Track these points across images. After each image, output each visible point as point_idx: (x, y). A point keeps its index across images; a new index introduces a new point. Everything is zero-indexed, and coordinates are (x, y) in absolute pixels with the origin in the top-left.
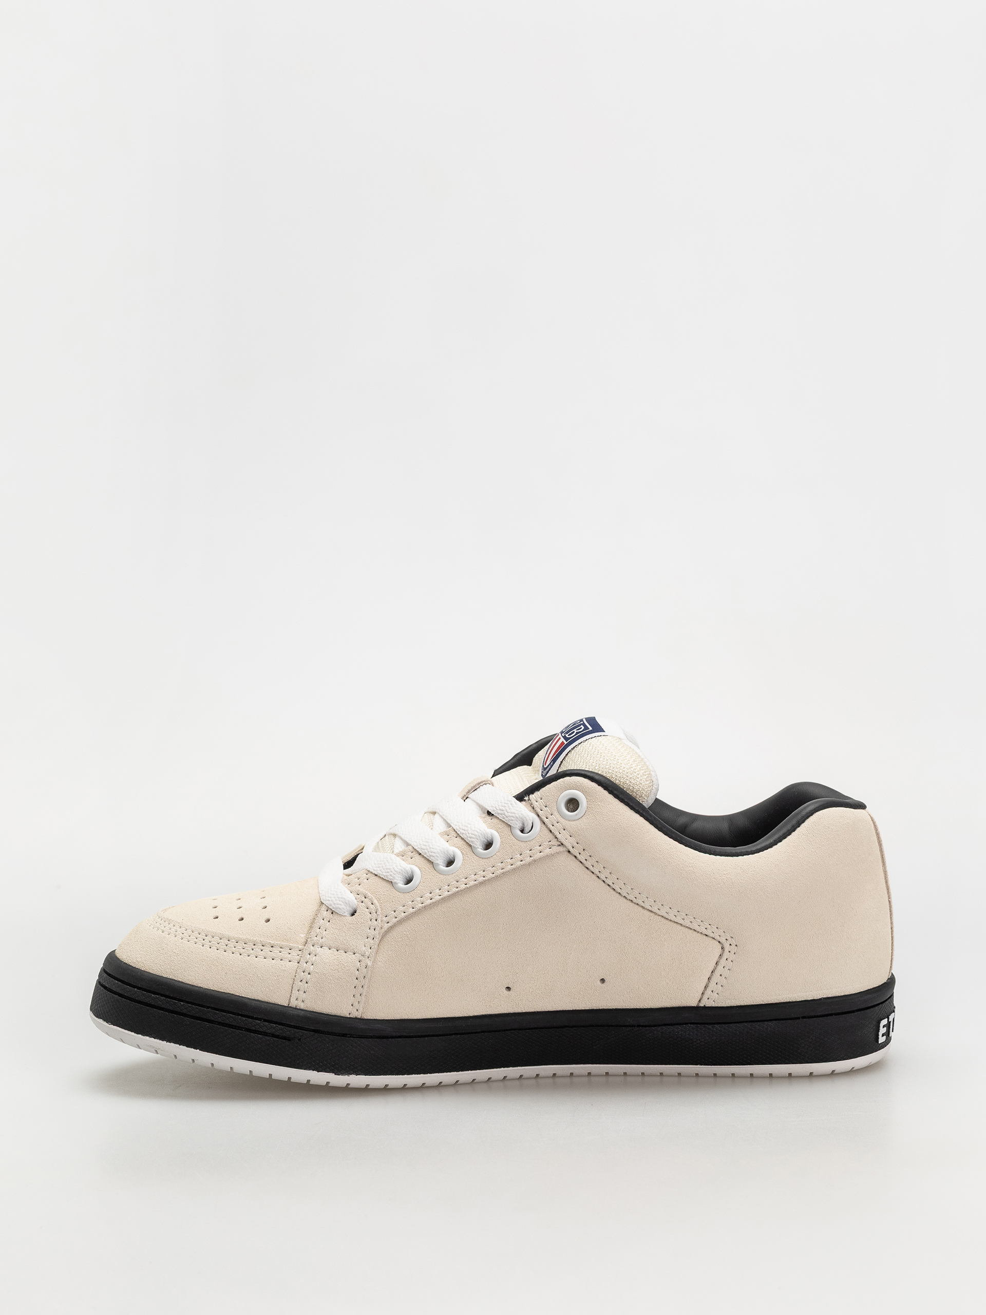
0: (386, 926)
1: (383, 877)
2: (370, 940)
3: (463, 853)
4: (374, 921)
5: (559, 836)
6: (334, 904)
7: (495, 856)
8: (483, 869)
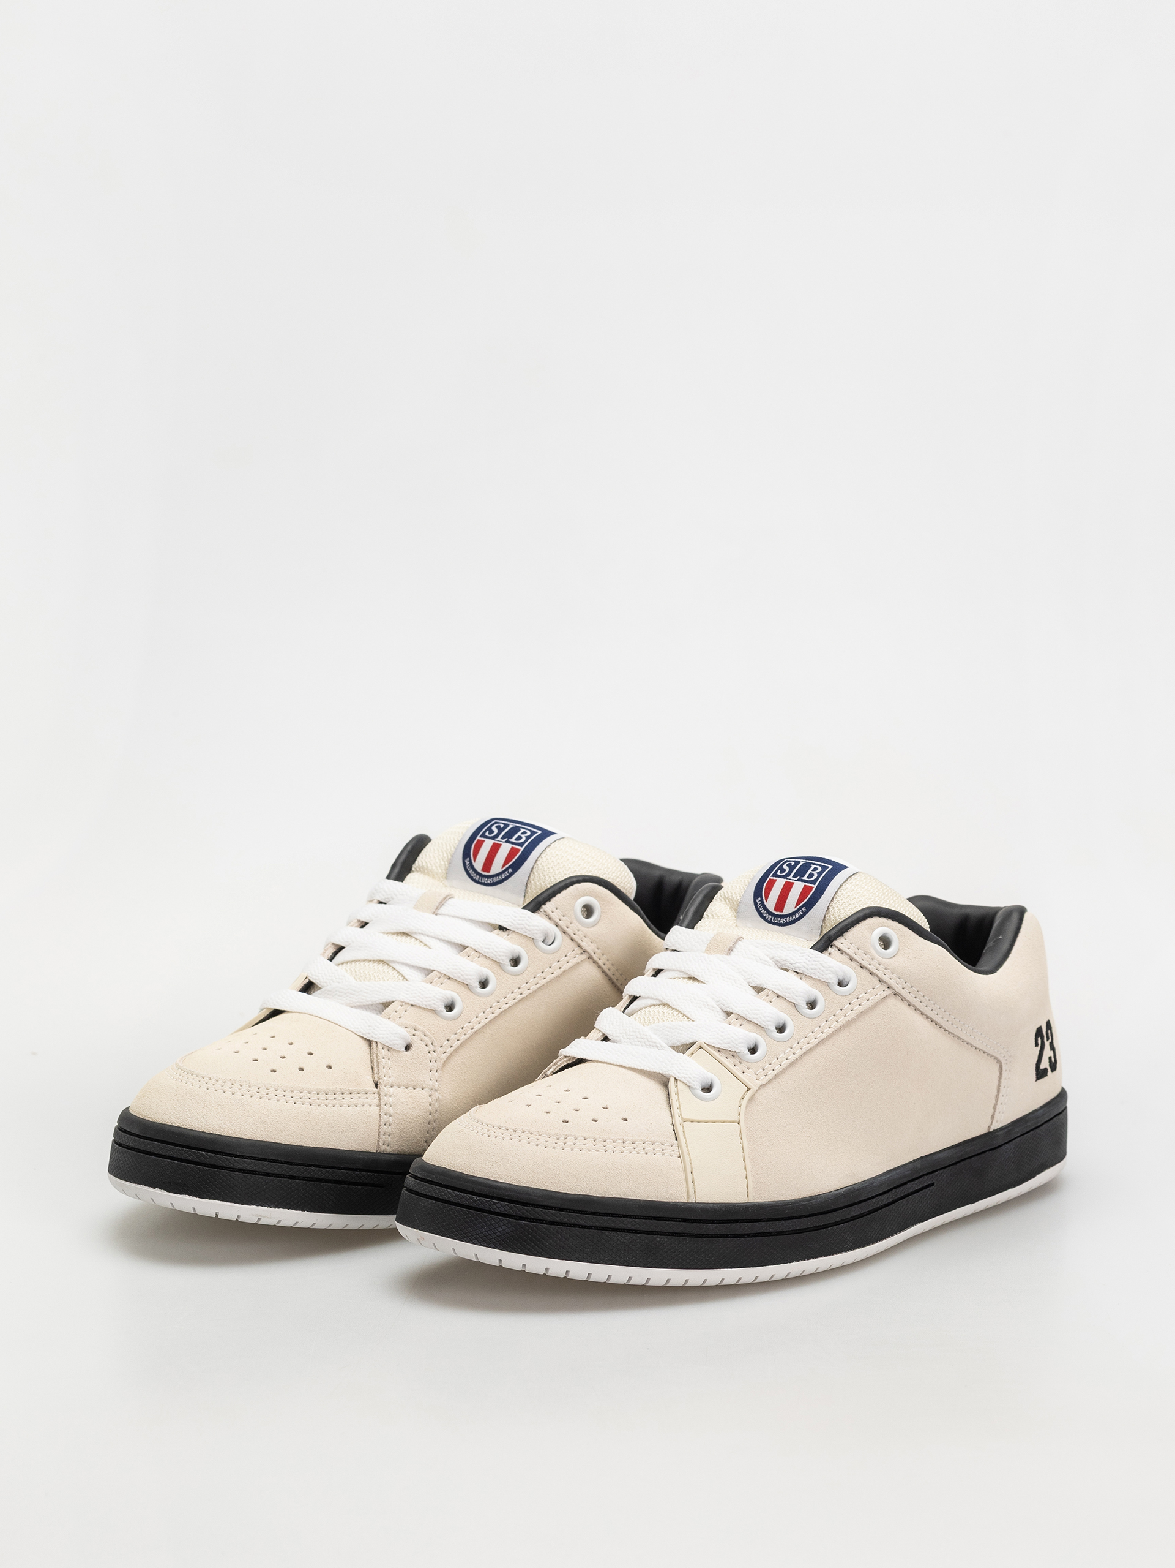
0: (444, 1056)
1: (424, 1006)
2: (434, 1072)
3: (494, 973)
4: (432, 1052)
5: (582, 944)
6: (390, 1041)
7: (527, 972)
8: (518, 986)
